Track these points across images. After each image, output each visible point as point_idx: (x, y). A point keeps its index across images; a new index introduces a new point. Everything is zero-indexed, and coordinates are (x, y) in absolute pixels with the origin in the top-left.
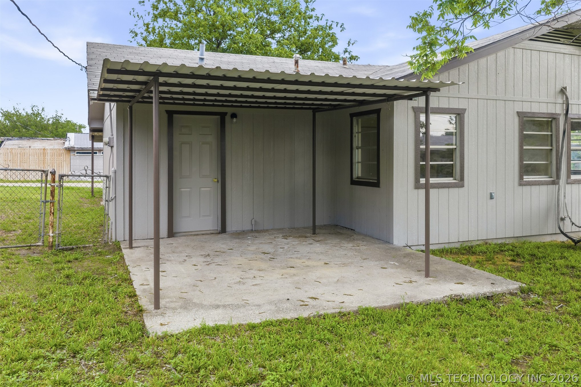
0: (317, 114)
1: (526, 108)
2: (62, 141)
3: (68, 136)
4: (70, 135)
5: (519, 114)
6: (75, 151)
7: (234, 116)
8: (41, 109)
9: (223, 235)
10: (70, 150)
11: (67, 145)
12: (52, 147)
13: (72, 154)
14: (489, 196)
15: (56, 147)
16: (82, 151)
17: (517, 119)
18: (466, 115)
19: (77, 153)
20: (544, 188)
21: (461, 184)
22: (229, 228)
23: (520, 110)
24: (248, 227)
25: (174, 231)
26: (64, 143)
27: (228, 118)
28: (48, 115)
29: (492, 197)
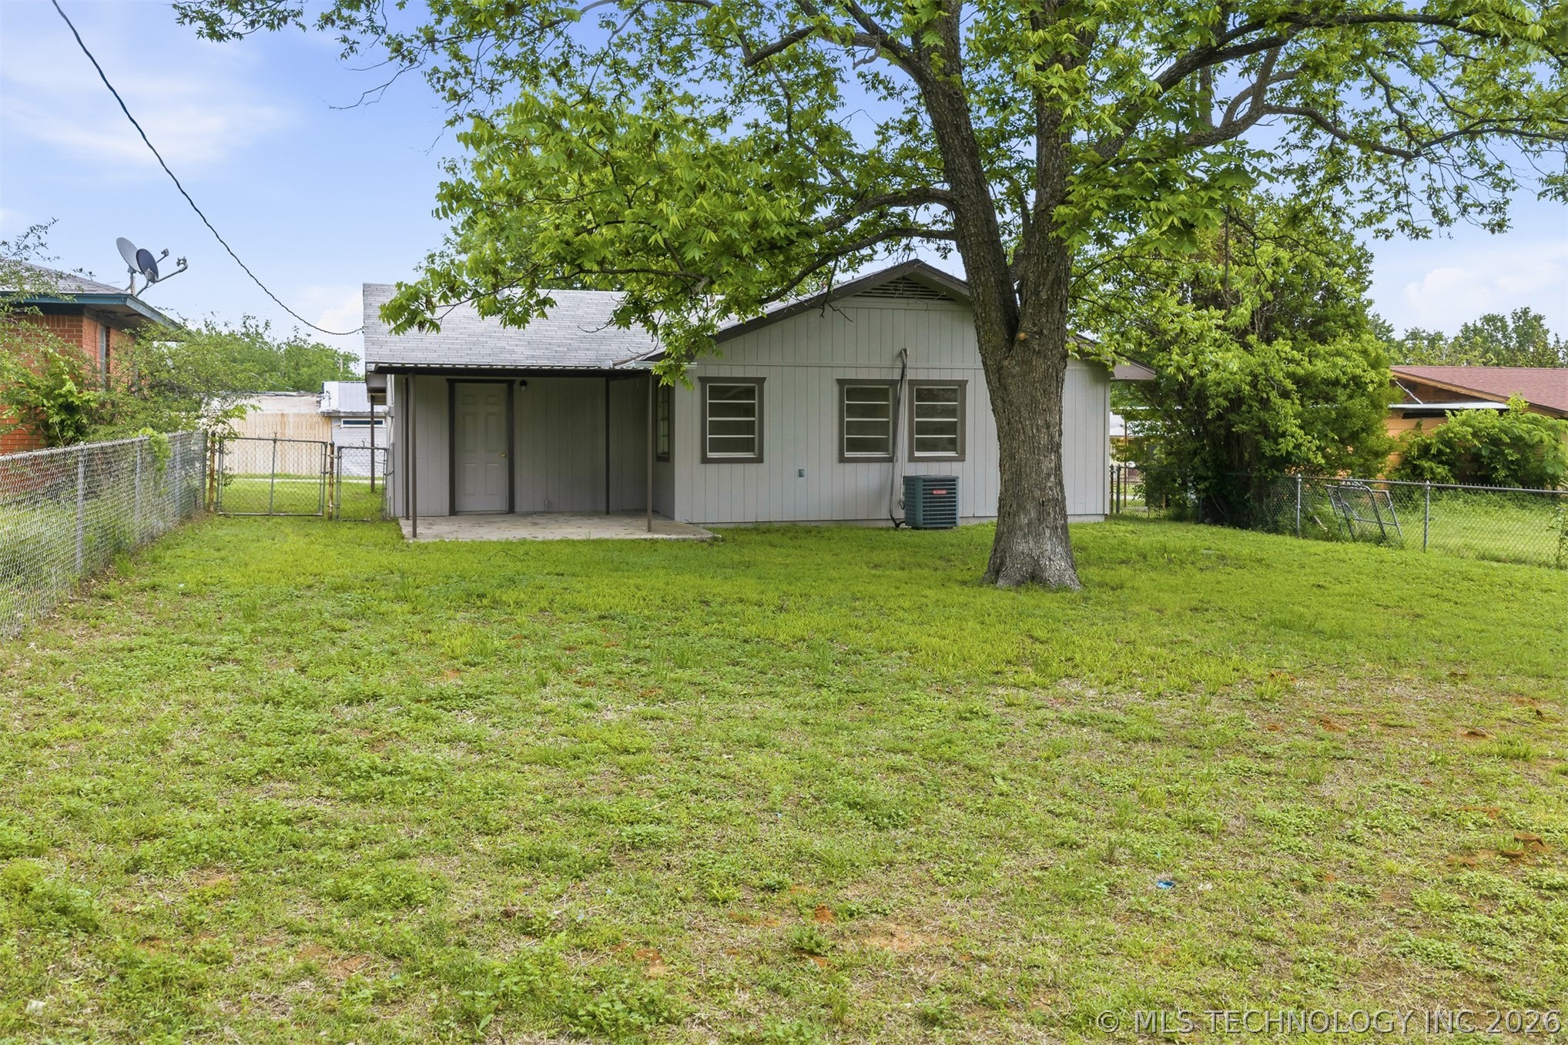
0: (611, 382)
1: (850, 375)
2: (315, 399)
3: (325, 389)
4: (329, 386)
5: (841, 382)
6: (340, 418)
7: (523, 383)
8: (262, 325)
9: (509, 517)
10: (331, 417)
11: (325, 406)
12: (295, 410)
13: (335, 424)
14: (797, 474)
15: (305, 410)
16: (353, 420)
17: (836, 389)
18: (766, 384)
19: (346, 422)
20: (875, 466)
21: (759, 460)
22: (517, 509)
23: (841, 377)
24: (540, 508)
25: (457, 509)
26: (319, 402)
27: (516, 386)
28: (279, 335)
29: (801, 475)
